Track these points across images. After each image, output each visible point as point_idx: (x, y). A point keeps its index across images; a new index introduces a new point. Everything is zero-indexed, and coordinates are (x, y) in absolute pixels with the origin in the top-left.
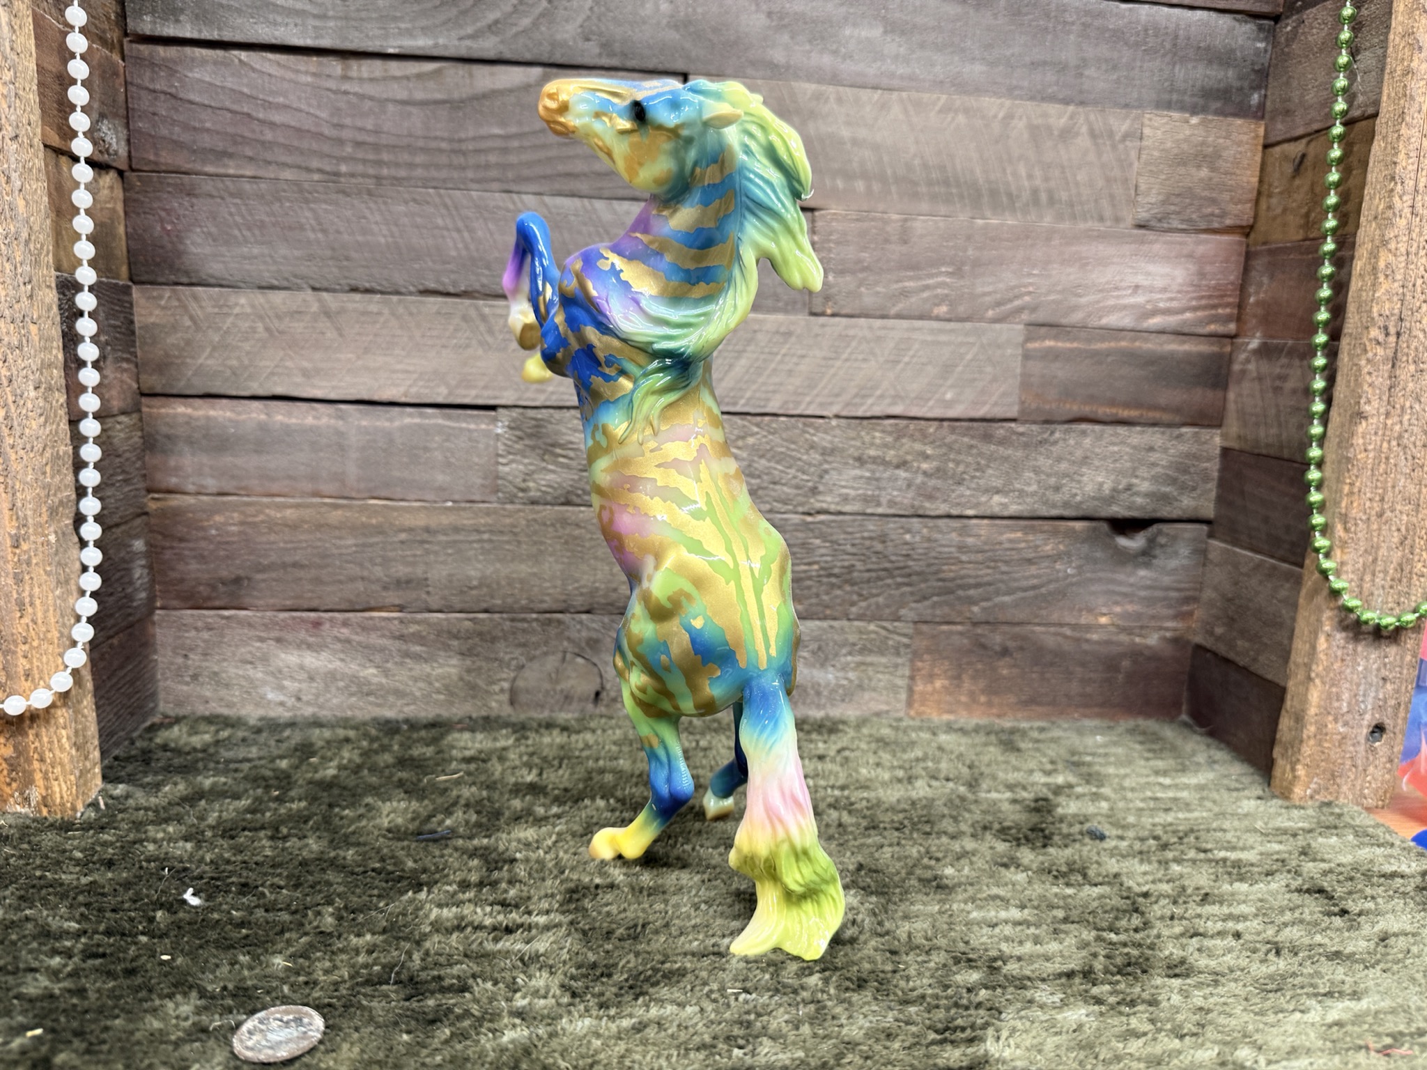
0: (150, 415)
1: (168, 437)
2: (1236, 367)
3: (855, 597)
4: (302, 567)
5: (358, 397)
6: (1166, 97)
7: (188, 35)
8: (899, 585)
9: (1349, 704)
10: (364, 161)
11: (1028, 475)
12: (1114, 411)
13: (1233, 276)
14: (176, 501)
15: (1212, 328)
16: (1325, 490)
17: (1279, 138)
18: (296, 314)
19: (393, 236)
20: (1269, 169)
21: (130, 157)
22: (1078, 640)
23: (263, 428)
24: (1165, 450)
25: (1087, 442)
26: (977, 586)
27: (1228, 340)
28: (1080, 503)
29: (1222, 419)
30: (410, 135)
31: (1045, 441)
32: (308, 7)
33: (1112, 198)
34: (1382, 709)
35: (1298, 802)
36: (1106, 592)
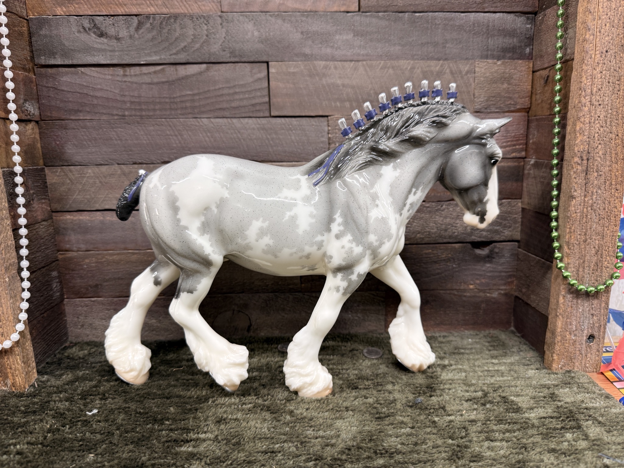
0: (56, 220)
2: (526, 172)
4: (122, 279)
6: (485, 53)
7: (59, 63)
9: (576, 326)
10: (135, 110)
11: (432, 225)
13: (522, 130)
14: (70, 254)
15: (514, 155)
16: (559, 230)
17: (537, 68)
18: (112, 175)
19: (149, 140)
20: (535, 82)
21: (40, 115)
22: (460, 296)
25: (458, 209)
27: (522, 160)
28: (457, 236)
29: (521, 195)
30: (153, 97)
31: (439, 210)
32: (107, 48)
33: (463, 100)
34: (593, 328)
35: (555, 371)
36: (472, 274)
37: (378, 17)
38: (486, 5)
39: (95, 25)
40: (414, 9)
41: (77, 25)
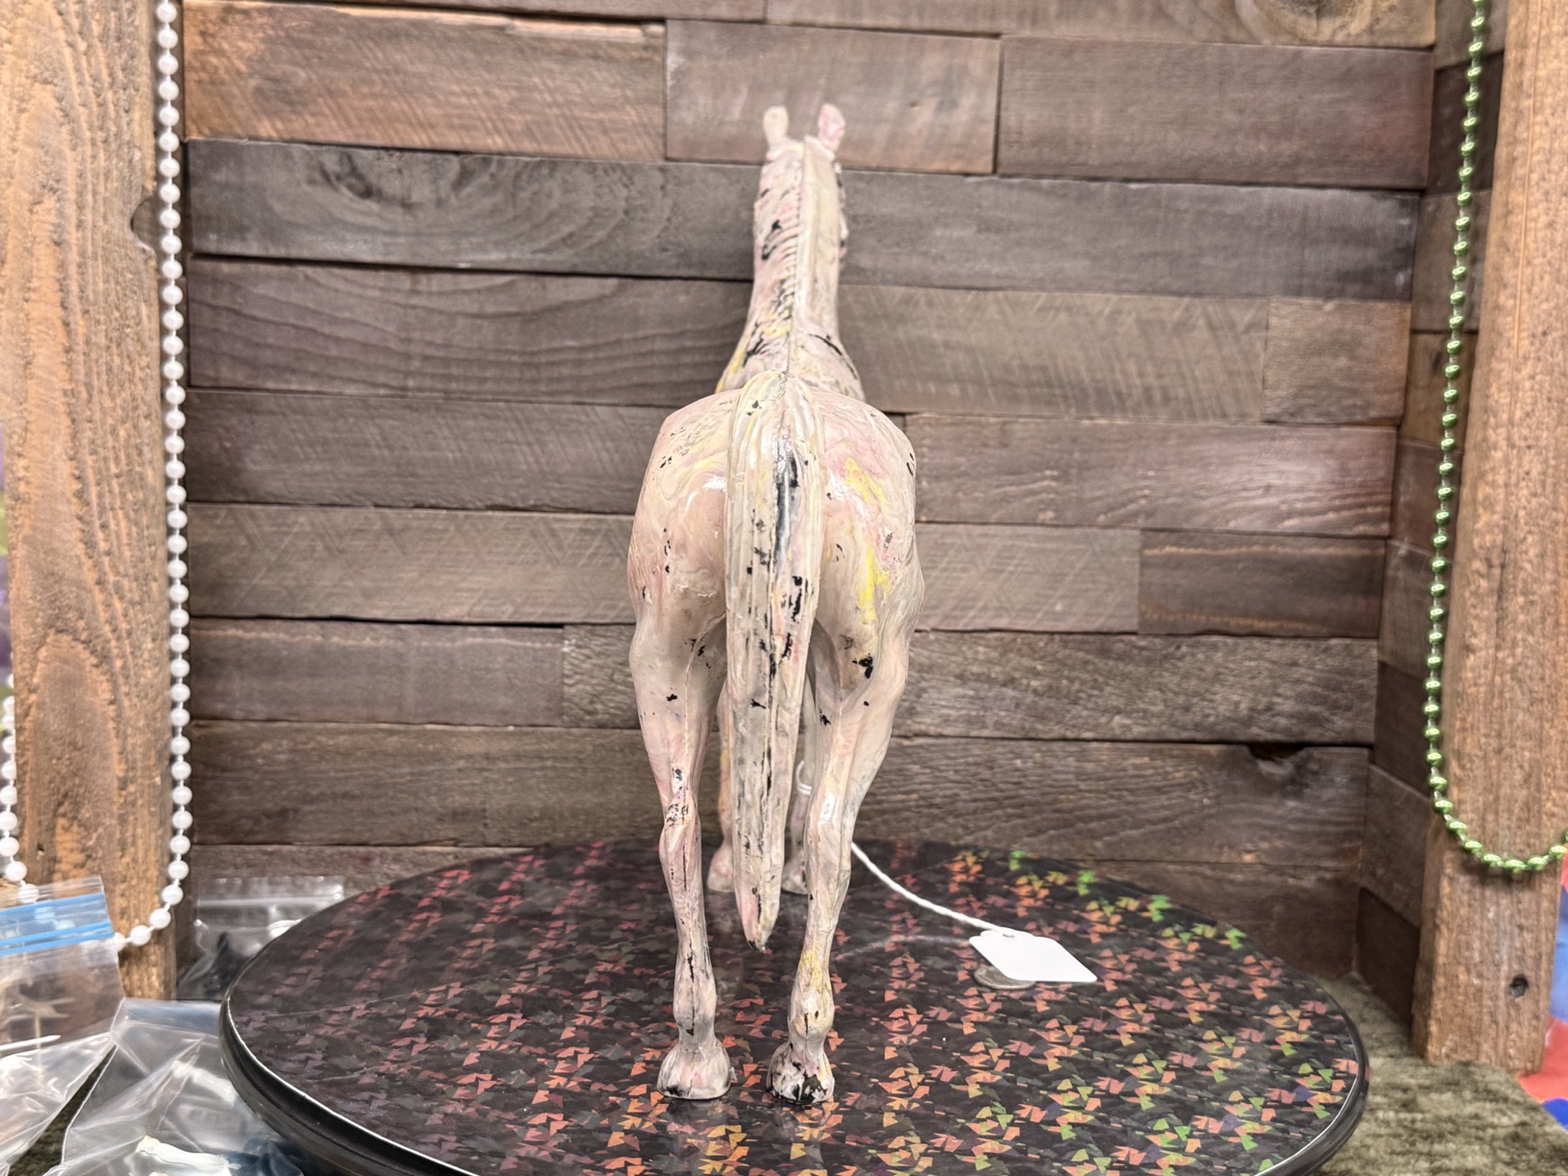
0: (198, 638)
1: (217, 660)
2: (1390, 573)
3: (960, 831)
4: (354, 797)
5: (420, 617)
6: (1295, 282)
7: (254, 253)
8: (1010, 817)
10: (433, 376)
11: (1151, 693)
12: (1249, 622)
13: (1382, 472)
14: (222, 728)
15: (1361, 529)
16: (1442, 723)
17: (1421, 325)
18: (358, 532)
19: (461, 451)
20: (1415, 359)
21: (189, 373)
22: (1219, 881)
23: (319, 650)
24: (1312, 666)
25: (1219, 657)
26: (1100, 818)
27: (1380, 542)
28: (1214, 724)
29: (1379, 630)
30: (480, 349)
31: (1172, 656)
32: (378, 223)
33: (1236, 393)
34: (1521, 960)
35: (1432, 1060)
36: (1250, 826)
37: (1038, 189)
38: (1301, 170)
39: (354, 171)
40: (1126, 173)
41: (308, 166)
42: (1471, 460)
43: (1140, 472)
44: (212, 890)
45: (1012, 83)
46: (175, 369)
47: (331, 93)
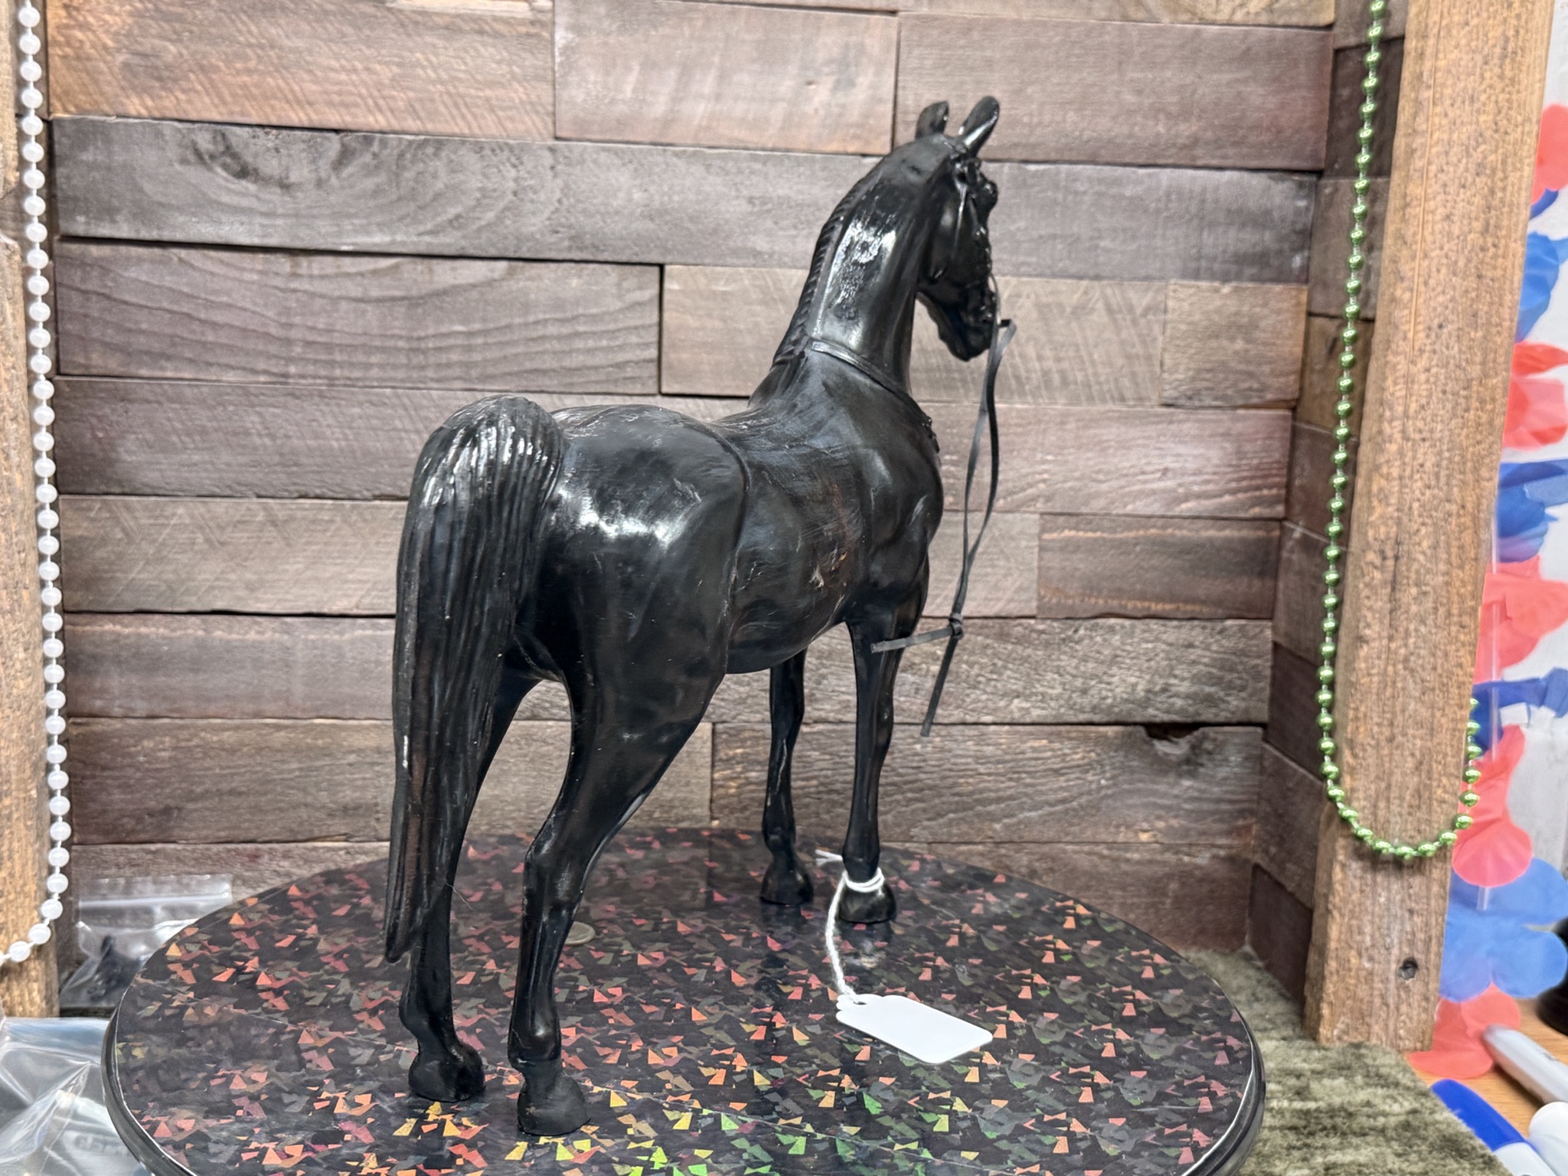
0: (74, 633)
1: (94, 657)
2: (1285, 554)
4: (240, 794)
5: (306, 610)
6: (1193, 265)
7: (124, 235)
8: (908, 802)
9: (1372, 936)
10: (316, 362)
11: (1049, 676)
12: (1146, 605)
13: (1277, 453)
14: (100, 726)
15: (1256, 511)
16: (1335, 712)
17: (1316, 309)
18: (240, 524)
19: (346, 439)
20: (1311, 341)
21: (57, 360)
22: (1115, 860)
23: (201, 644)
24: (1207, 648)
25: (1116, 639)
26: (999, 800)
27: (1276, 524)
28: (1112, 706)
29: (1273, 611)
30: (365, 334)
31: (1070, 639)
32: (255, 204)
33: (1134, 374)
34: (1411, 943)
35: (1324, 1043)
36: (1146, 805)
38: (1199, 152)
39: (228, 150)
40: (1025, 156)
41: (180, 145)
42: (1365, 451)
43: (1039, 456)
44: (94, 890)
45: (909, 62)
46: (42, 364)
47: (202, 68)
